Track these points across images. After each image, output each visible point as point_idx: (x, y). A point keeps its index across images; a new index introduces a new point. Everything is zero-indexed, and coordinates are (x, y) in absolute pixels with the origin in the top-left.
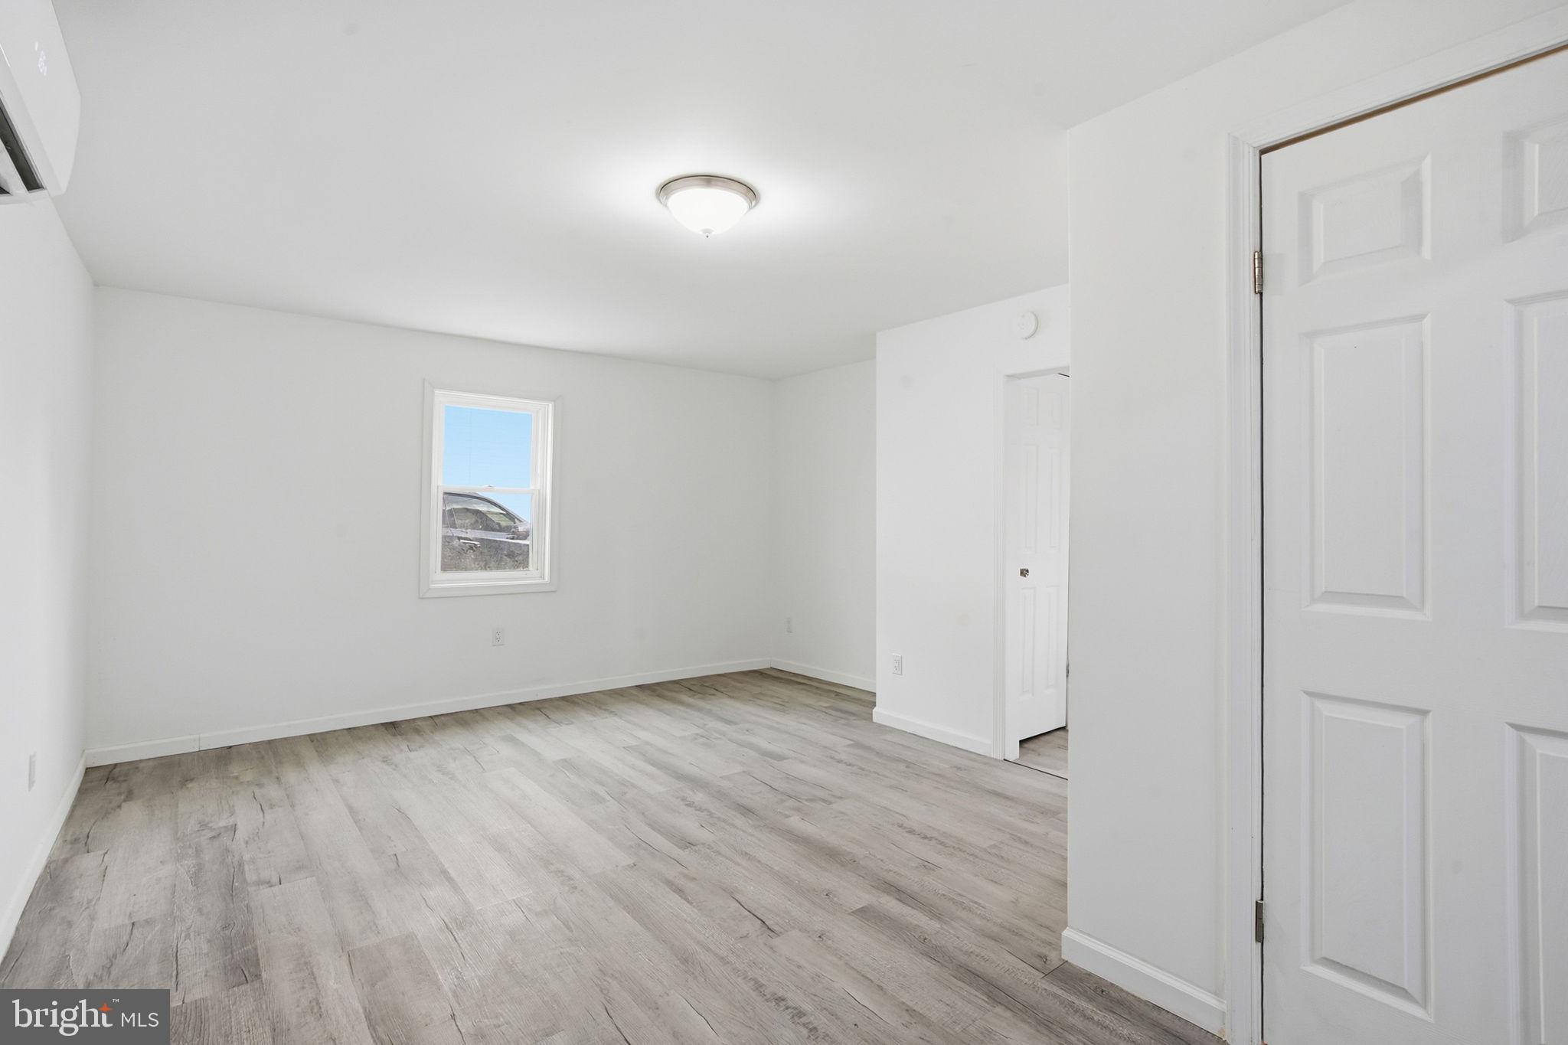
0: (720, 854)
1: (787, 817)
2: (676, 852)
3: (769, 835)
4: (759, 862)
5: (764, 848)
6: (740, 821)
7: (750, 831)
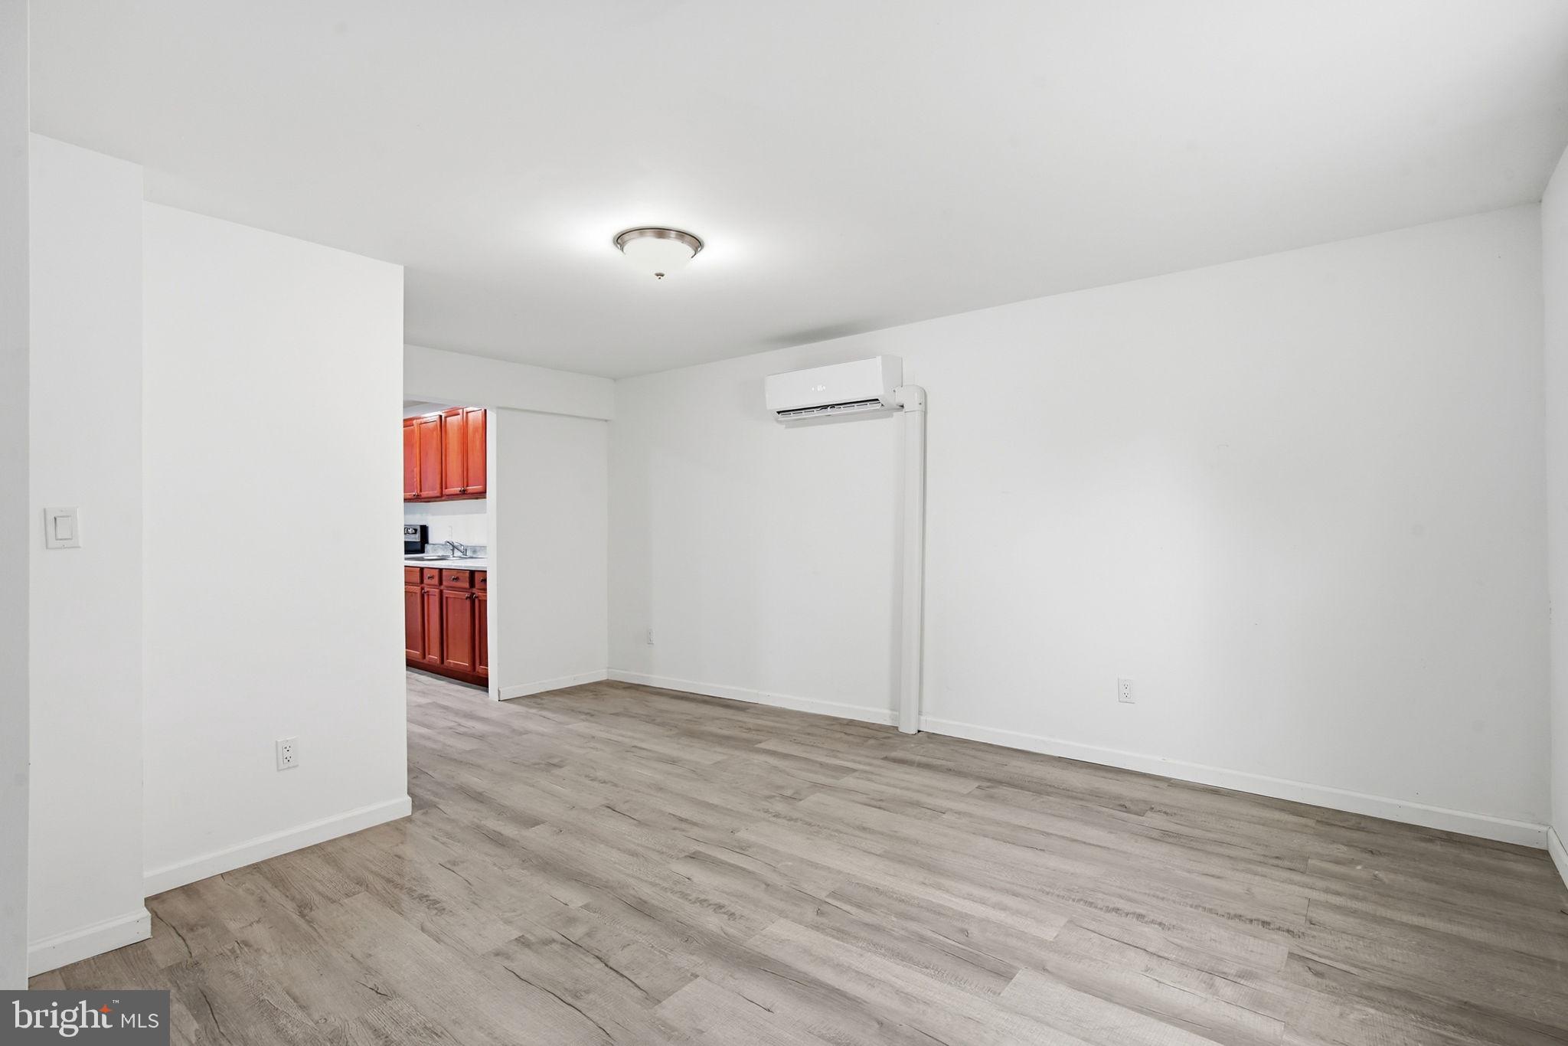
0: (658, 851)
1: (586, 907)
2: (701, 848)
3: (610, 878)
4: (619, 849)
5: (615, 863)
6: (646, 892)
7: (631, 881)
